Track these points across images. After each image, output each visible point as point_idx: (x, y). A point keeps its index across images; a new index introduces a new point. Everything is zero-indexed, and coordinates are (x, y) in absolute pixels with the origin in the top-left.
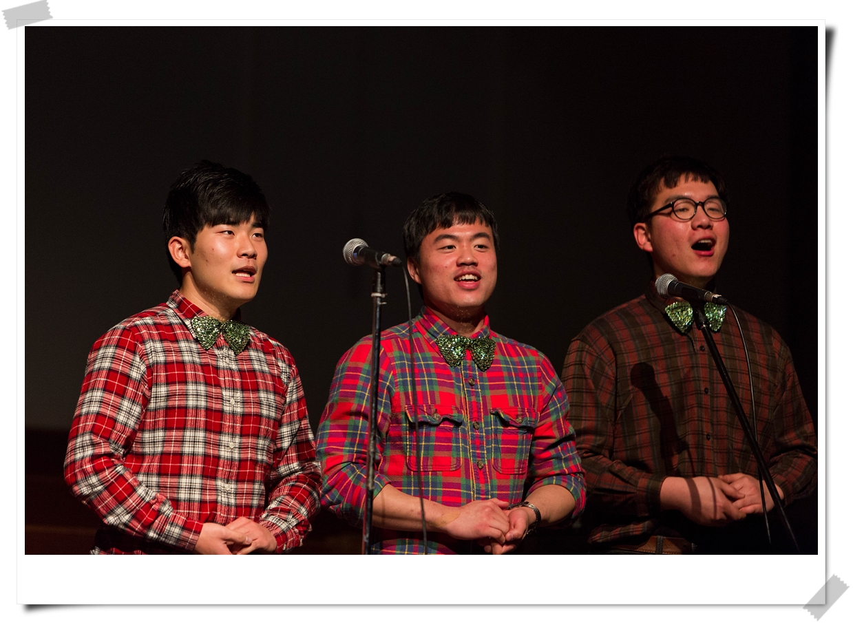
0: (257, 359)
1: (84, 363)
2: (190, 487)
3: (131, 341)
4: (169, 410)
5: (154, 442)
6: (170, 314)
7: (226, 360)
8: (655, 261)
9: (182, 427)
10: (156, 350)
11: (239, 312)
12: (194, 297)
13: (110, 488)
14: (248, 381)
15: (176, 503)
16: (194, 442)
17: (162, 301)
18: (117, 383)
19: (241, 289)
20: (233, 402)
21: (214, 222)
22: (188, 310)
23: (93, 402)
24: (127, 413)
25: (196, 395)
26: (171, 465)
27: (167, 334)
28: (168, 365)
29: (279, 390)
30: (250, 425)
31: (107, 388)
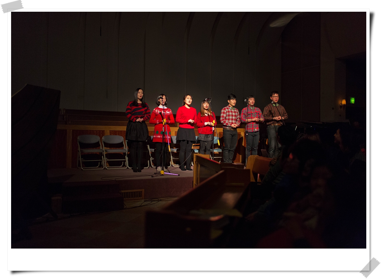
0: (236, 110)
1: (221, 111)
2: (230, 121)
3: (225, 109)
4: (228, 115)
5: (227, 117)
6: (228, 107)
7: (233, 110)
8: (272, 101)
9: (230, 116)
10: (227, 110)
11: (234, 107)
12: (230, 105)
13: (224, 122)
14: (235, 112)
15: (229, 123)
16: (231, 117)
17: (227, 106)
18: (224, 113)
19: (234, 105)
20: (234, 114)
21: (232, 99)
22: (229, 107)
23: (222, 115)
24: (225, 115)
25: (230, 114)
26: (229, 119)
27: (228, 108)
28: (228, 111)
29: (237, 113)
30: (235, 116)
31: (223, 113)
